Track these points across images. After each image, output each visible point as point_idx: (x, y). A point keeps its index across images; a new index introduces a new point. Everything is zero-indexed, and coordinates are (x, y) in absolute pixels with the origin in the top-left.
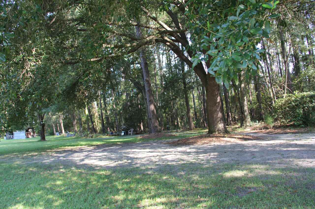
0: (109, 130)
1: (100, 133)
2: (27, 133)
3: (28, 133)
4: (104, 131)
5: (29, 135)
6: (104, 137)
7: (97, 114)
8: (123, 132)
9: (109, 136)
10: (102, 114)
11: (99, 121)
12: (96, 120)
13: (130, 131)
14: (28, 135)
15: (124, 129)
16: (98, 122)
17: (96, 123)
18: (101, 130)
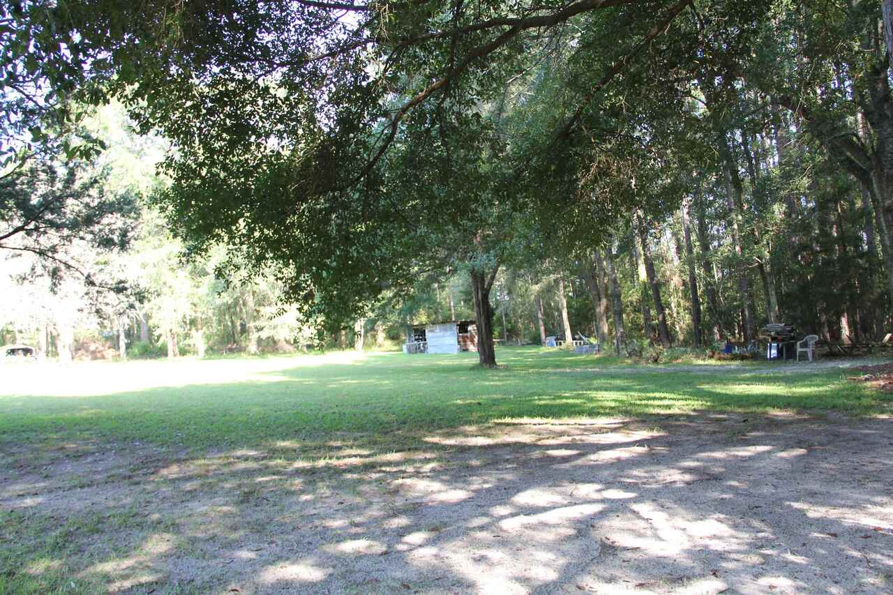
0: (717, 337)
1: (685, 343)
2: (463, 337)
3: (467, 337)
4: (699, 338)
5: (469, 343)
6: (700, 362)
7: (676, 281)
8: (774, 345)
9: (720, 359)
10: (693, 279)
11: (682, 302)
12: (673, 301)
13: (805, 345)
14: (465, 341)
15: (777, 333)
16: (679, 305)
17: (675, 310)
18: (688, 333)
